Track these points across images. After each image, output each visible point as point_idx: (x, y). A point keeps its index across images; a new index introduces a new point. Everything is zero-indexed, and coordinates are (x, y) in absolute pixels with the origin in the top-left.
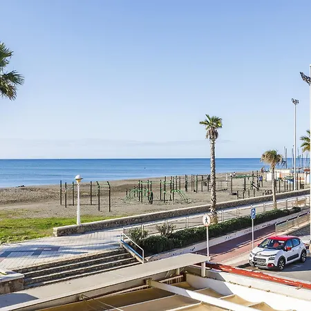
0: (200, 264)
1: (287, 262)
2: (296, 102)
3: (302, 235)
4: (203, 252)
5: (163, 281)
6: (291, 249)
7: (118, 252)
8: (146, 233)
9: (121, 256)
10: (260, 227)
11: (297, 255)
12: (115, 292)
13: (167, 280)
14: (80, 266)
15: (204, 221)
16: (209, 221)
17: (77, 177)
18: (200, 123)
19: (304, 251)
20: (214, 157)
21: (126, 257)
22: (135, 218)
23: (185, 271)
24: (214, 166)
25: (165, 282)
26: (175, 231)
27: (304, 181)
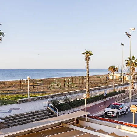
0: (85, 116)
1: (120, 114)
2: (123, 45)
3: (126, 102)
4: (83, 110)
5: (69, 123)
6: (121, 108)
7: (46, 110)
8: (58, 102)
9: (47, 112)
10: (108, 99)
11: (124, 111)
12: (47, 128)
13: (70, 123)
14: (29, 116)
15: (84, 97)
16: (86, 96)
17: (28, 77)
18: (82, 53)
19: (127, 109)
20: (88, 69)
21: (49, 112)
22: (54, 95)
23: (78, 119)
24: (88, 72)
25: (70, 124)
26: (71, 101)
27: (126, 79)
